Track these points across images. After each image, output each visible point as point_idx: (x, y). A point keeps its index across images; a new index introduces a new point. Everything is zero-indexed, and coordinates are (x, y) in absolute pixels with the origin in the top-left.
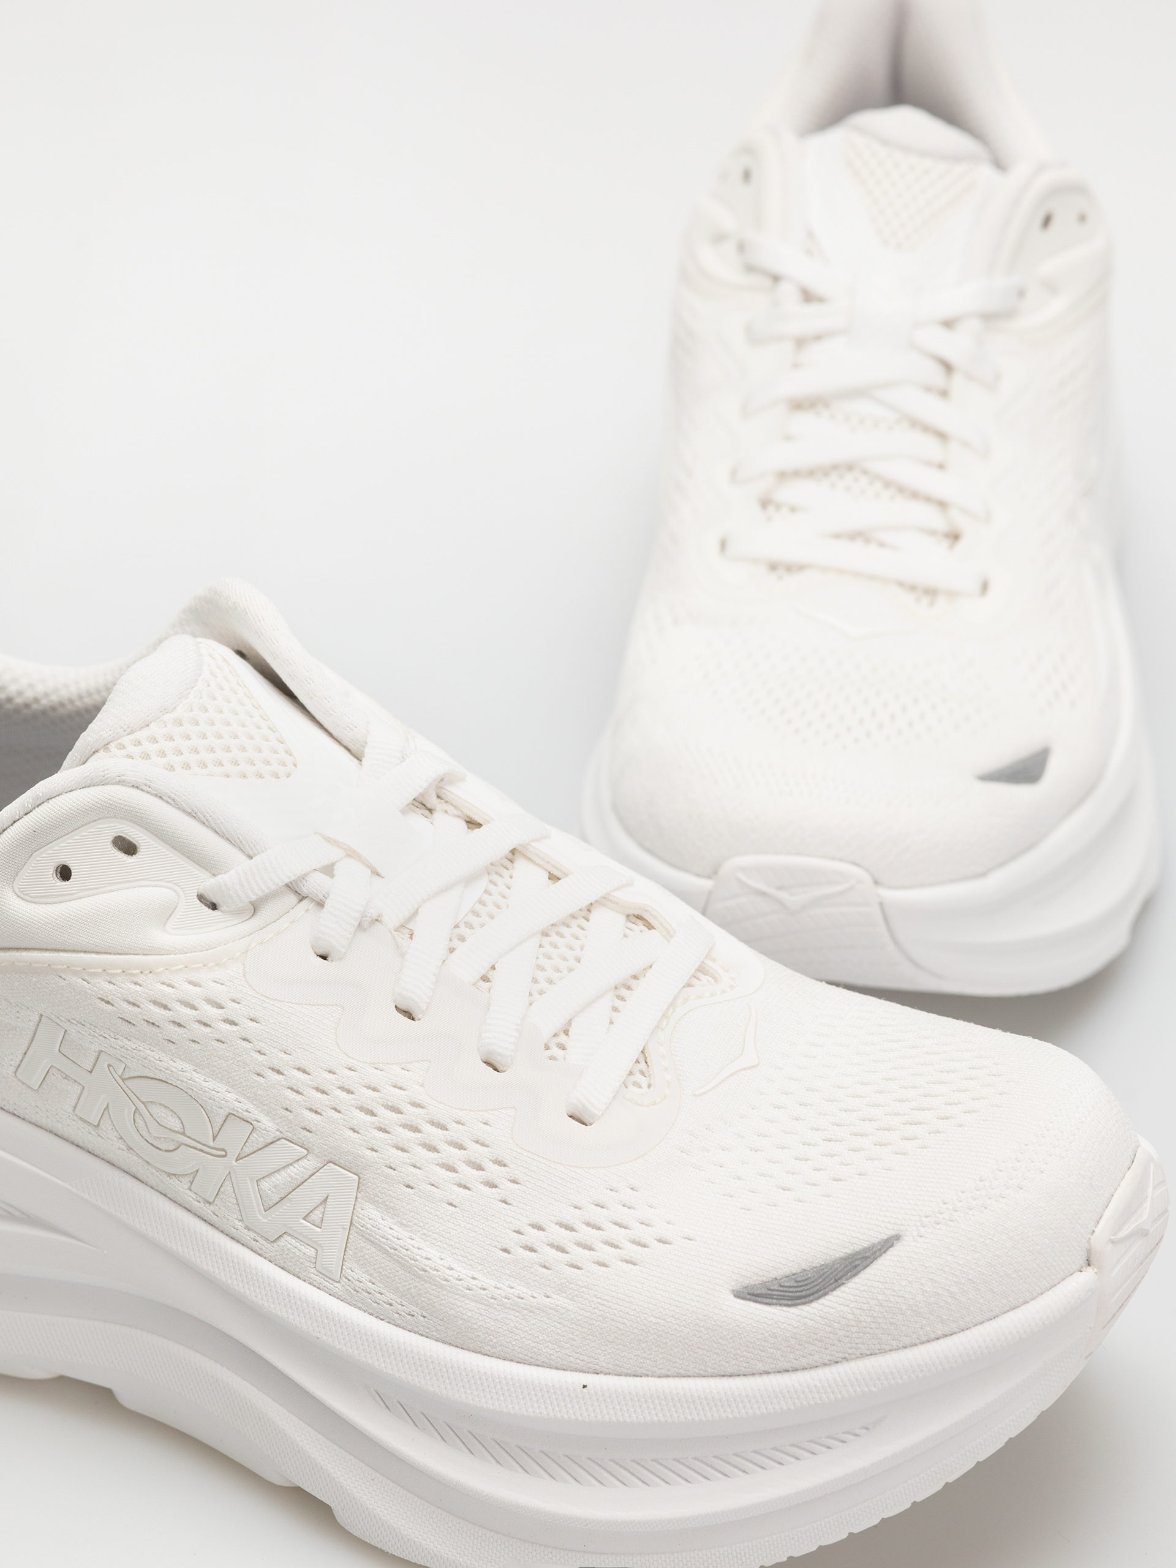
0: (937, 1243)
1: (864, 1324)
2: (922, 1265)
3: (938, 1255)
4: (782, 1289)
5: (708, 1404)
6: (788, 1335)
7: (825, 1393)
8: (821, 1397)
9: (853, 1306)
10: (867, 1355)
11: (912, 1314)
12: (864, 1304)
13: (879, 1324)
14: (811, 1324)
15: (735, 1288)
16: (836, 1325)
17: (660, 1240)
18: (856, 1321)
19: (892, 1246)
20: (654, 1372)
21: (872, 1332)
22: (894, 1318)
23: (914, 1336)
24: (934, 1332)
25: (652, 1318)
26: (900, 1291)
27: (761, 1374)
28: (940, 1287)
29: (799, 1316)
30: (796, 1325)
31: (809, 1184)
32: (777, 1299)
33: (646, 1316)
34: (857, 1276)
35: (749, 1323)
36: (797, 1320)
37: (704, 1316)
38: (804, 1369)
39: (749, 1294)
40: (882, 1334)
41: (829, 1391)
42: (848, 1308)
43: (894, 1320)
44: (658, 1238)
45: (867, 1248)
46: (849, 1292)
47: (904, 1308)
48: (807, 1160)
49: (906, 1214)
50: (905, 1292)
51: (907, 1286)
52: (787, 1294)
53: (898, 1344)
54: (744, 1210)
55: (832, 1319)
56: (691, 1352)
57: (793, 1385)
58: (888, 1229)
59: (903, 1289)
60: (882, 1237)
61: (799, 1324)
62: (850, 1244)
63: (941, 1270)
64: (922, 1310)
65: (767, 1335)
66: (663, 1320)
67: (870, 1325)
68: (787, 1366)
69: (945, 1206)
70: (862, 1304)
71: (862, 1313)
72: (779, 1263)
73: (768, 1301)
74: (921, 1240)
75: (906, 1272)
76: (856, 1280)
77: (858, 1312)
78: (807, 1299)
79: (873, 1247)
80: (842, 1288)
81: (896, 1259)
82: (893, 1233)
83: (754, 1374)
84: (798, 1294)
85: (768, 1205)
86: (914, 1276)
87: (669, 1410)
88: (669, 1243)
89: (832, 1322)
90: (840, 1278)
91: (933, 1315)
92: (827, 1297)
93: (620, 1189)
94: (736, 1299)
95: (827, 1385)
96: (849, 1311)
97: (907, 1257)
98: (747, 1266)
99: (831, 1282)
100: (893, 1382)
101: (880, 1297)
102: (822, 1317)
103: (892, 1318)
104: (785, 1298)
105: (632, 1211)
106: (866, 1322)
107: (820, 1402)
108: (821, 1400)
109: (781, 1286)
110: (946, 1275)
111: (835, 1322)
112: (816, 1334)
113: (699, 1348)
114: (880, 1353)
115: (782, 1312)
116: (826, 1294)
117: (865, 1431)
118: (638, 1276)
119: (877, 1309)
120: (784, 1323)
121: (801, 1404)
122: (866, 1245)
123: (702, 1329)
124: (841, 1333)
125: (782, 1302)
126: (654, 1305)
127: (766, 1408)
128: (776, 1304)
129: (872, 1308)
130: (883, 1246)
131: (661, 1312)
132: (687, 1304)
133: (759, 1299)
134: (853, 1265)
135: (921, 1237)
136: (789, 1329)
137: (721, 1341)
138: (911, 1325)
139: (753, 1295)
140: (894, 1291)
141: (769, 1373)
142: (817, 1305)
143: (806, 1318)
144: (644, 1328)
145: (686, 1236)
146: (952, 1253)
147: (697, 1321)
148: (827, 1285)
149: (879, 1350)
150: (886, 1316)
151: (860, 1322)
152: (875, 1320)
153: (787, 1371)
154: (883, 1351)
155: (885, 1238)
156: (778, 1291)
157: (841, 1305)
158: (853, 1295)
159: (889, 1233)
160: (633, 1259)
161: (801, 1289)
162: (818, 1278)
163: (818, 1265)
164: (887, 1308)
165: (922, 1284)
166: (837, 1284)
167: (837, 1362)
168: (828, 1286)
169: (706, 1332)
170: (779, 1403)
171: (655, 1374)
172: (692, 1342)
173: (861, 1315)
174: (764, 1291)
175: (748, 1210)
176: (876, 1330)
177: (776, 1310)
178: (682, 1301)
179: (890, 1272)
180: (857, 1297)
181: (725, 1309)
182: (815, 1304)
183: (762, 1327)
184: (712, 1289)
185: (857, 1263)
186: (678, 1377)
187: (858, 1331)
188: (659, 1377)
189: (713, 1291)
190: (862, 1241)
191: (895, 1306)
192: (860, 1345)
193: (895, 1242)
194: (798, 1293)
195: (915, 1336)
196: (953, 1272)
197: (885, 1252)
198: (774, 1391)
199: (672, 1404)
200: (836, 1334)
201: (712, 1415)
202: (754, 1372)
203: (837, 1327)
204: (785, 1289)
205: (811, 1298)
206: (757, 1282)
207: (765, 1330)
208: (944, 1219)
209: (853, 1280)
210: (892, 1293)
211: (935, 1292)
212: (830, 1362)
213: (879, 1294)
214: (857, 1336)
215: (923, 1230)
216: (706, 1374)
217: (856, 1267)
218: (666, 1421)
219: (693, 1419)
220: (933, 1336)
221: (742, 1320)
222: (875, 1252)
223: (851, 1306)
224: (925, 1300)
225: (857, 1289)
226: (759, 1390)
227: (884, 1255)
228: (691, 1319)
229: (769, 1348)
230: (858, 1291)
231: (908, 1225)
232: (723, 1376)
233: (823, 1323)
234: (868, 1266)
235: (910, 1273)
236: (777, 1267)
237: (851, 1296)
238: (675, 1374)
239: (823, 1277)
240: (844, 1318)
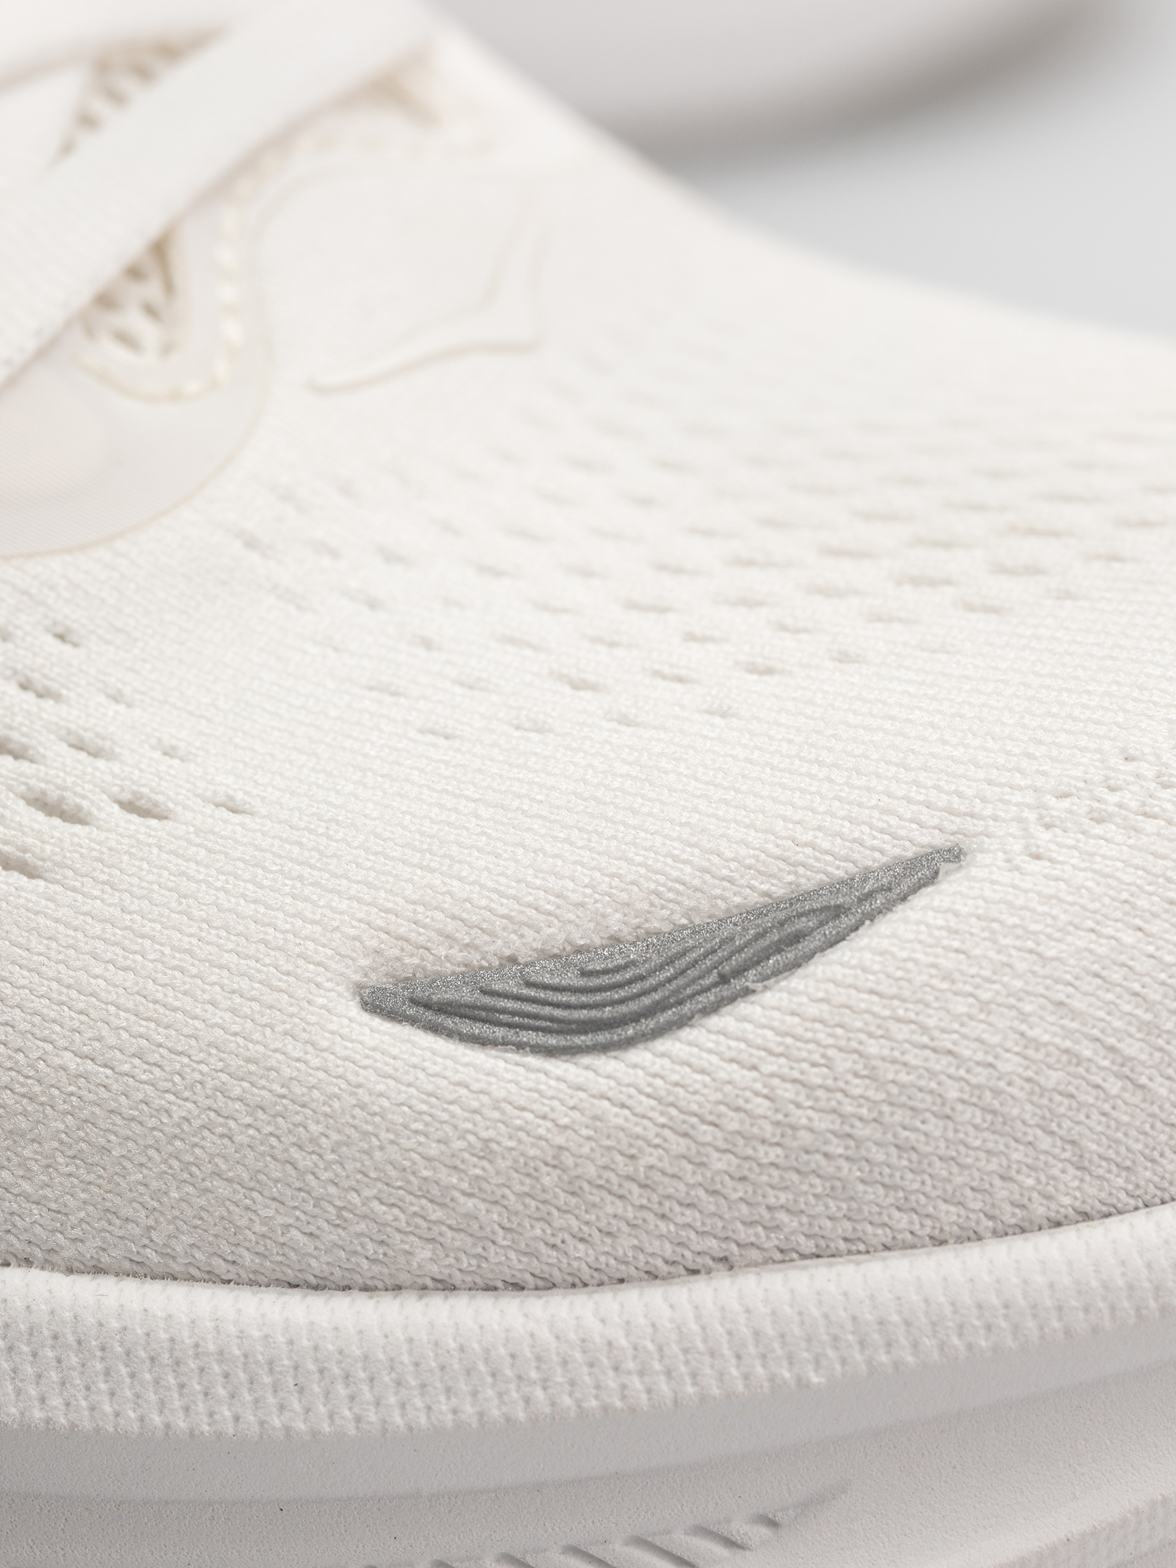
0: (1089, 884)
1: (806, 1138)
2: (1031, 951)
3: (1090, 924)
4: (532, 993)
5: (226, 1376)
6: (532, 1152)
7: (641, 1373)
8: (624, 1387)
9: (773, 1068)
10: (803, 1257)
11: (978, 1121)
12: (814, 1065)
13: (859, 1143)
14: (620, 1121)
15: (374, 979)
16: (706, 1133)
17: (130, 803)
18: (778, 1124)
19: (933, 878)
20: (51, 1251)
21: (829, 1169)
22: (916, 1130)
23: (976, 1203)
24: (1049, 1197)
25: (68, 1055)
26: (943, 1031)
27: (424, 1288)
28: (1086, 1036)
29: (580, 1088)
30: (565, 1121)
31: (664, 677)
32: (510, 1026)
33: (49, 1047)
34: (800, 971)
35: (402, 1097)
36: (571, 1103)
37: (248, 1060)
38: (577, 1284)
39: (415, 1002)
40: (863, 1181)
41: (657, 1366)
42: (755, 1074)
43: (913, 1136)
44: (126, 796)
45: (842, 882)
46: (763, 1021)
47: (953, 1094)
48: (663, 610)
49: (990, 783)
50: (965, 1037)
51: (971, 1017)
52: (547, 1010)
53: (916, 1227)
54: (429, 738)
55: (694, 1107)
56: (190, 1189)
57: (532, 1335)
58: (921, 825)
59: (956, 1026)
60: (897, 851)
61: (576, 1115)
62: (782, 865)
63: (1097, 975)
64: (1015, 1112)
65: (459, 1144)
66: (105, 1066)
67: (826, 1142)
68: (517, 1265)
69: (1130, 767)
70: (805, 1066)
71: (801, 1098)
72: (530, 906)
73: (477, 1029)
74: (1035, 866)
75: (973, 970)
76: (796, 981)
77: (787, 1092)
78: (616, 1035)
79: (865, 880)
80: (743, 1007)
81: (940, 922)
82: (939, 840)
83: (398, 1288)
84: (583, 1014)
85: (518, 728)
86: (997, 986)
87: (88, 1388)
88: (161, 817)
89: (694, 1120)
90: (739, 972)
91: (1052, 1133)
92: (686, 1033)
93: (19, 633)
94: (366, 1017)
95: (651, 1347)
96: (758, 1086)
97: (979, 918)
98: (420, 909)
99: (707, 981)
100: (884, 1358)
101: (873, 1048)
102: (659, 1100)
103: (905, 1128)
104: (538, 1023)
105: (48, 704)
106: (811, 1130)
107: (618, 1404)
108: (623, 1397)
109: (529, 984)
110: (1110, 997)
111: (703, 1121)
112: (632, 1157)
113: (217, 1174)
114: (850, 1252)
115: (521, 1070)
116: (683, 1022)
117: (764, 1531)
118: (37, 913)
119: (858, 1087)
120: (523, 1109)
121: (553, 1404)
122: (840, 873)
123: (238, 1106)
124: (720, 1163)
125: (526, 1036)
126: (81, 1013)
127: (429, 1408)
128: (505, 1043)
129: (841, 1084)
130: (898, 879)
131: (99, 1039)
132: (196, 1018)
133: (449, 1022)
134: (789, 929)
135: (1037, 857)
136: (541, 1131)
137: (296, 1154)
138: (969, 1161)
139: (427, 1006)
140: (925, 1029)
141: (454, 1288)
142: (648, 1056)
143: (603, 1097)
144: (37, 1089)
145: (221, 799)
146: (1138, 922)
147: (224, 1077)
148: (689, 991)
149: (846, 1240)
150: (887, 1119)
151: (793, 1128)
152: (847, 1129)
153: (518, 1287)
154: (862, 1247)
155: (909, 854)
156: (518, 998)
157: (732, 1061)
158: (779, 1033)
159: (925, 840)
160: (28, 855)
161: (598, 997)
162: (661, 967)
163: (666, 928)
164: (894, 1090)
165: (1024, 1017)
166: (725, 991)
167: (695, 1272)
168: (692, 996)
169: (248, 1120)
170: (474, 1394)
171: (55, 1258)
172: (197, 1151)
173: (798, 1106)
174: (467, 996)
175: (447, 738)
176: (845, 1165)
177: (501, 1064)
178: (177, 1004)
179: (915, 961)
180: (789, 1040)
181: (325, 1044)
182: (639, 1055)
183: (445, 1116)
184: (288, 974)
185: (802, 924)
186: (135, 1275)
187: (781, 1161)
188: (70, 1271)
189: (292, 979)
190: (829, 858)
191: (922, 1083)
192: (782, 1216)
193: (944, 867)
194: (585, 1012)
195: (977, 1206)
196: (1137, 987)
197: (904, 899)
198: (462, 1349)
199: (99, 1366)
200: (702, 1164)
201: (237, 1418)
202: (403, 1278)
203: (708, 1138)
204: (542, 995)
205: (630, 1032)
206: (449, 967)
207: (456, 1127)
208: (1120, 806)
209: (783, 983)
210: (916, 1038)
211: (1067, 1051)
212: (672, 1269)
213: (871, 1035)
214: (775, 1181)
215: (1044, 836)
216: (233, 1273)
217: (797, 938)
218: (73, 1426)
219: (168, 1426)
220: (1039, 1210)
221: (381, 1087)
222: (870, 895)
223: (767, 1068)
224: (1030, 1073)
225: (793, 1014)
226: (411, 1340)
227: (900, 907)
228: (204, 1068)
229: (464, 1193)
230: (796, 1020)
231: (995, 818)
232: (292, 1286)
233: (662, 1120)
234: (840, 938)
235: (986, 973)
236: (523, 918)
237: (769, 1034)
238: (127, 1265)
239: (681, 964)
240: (738, 1109)
